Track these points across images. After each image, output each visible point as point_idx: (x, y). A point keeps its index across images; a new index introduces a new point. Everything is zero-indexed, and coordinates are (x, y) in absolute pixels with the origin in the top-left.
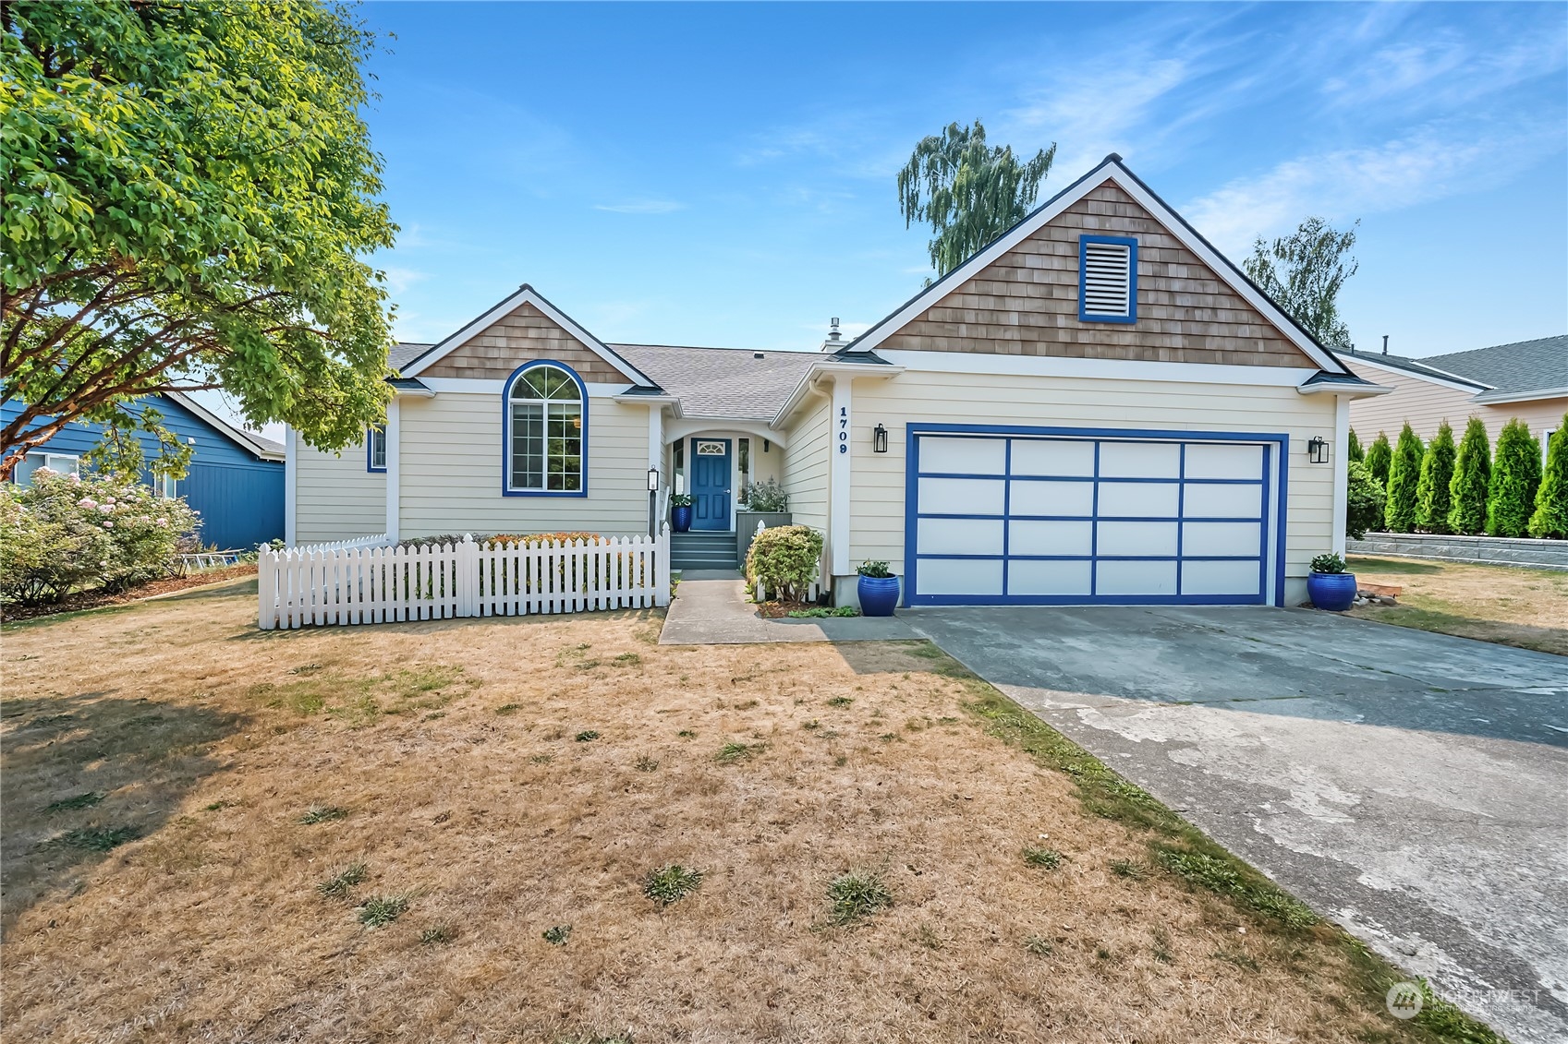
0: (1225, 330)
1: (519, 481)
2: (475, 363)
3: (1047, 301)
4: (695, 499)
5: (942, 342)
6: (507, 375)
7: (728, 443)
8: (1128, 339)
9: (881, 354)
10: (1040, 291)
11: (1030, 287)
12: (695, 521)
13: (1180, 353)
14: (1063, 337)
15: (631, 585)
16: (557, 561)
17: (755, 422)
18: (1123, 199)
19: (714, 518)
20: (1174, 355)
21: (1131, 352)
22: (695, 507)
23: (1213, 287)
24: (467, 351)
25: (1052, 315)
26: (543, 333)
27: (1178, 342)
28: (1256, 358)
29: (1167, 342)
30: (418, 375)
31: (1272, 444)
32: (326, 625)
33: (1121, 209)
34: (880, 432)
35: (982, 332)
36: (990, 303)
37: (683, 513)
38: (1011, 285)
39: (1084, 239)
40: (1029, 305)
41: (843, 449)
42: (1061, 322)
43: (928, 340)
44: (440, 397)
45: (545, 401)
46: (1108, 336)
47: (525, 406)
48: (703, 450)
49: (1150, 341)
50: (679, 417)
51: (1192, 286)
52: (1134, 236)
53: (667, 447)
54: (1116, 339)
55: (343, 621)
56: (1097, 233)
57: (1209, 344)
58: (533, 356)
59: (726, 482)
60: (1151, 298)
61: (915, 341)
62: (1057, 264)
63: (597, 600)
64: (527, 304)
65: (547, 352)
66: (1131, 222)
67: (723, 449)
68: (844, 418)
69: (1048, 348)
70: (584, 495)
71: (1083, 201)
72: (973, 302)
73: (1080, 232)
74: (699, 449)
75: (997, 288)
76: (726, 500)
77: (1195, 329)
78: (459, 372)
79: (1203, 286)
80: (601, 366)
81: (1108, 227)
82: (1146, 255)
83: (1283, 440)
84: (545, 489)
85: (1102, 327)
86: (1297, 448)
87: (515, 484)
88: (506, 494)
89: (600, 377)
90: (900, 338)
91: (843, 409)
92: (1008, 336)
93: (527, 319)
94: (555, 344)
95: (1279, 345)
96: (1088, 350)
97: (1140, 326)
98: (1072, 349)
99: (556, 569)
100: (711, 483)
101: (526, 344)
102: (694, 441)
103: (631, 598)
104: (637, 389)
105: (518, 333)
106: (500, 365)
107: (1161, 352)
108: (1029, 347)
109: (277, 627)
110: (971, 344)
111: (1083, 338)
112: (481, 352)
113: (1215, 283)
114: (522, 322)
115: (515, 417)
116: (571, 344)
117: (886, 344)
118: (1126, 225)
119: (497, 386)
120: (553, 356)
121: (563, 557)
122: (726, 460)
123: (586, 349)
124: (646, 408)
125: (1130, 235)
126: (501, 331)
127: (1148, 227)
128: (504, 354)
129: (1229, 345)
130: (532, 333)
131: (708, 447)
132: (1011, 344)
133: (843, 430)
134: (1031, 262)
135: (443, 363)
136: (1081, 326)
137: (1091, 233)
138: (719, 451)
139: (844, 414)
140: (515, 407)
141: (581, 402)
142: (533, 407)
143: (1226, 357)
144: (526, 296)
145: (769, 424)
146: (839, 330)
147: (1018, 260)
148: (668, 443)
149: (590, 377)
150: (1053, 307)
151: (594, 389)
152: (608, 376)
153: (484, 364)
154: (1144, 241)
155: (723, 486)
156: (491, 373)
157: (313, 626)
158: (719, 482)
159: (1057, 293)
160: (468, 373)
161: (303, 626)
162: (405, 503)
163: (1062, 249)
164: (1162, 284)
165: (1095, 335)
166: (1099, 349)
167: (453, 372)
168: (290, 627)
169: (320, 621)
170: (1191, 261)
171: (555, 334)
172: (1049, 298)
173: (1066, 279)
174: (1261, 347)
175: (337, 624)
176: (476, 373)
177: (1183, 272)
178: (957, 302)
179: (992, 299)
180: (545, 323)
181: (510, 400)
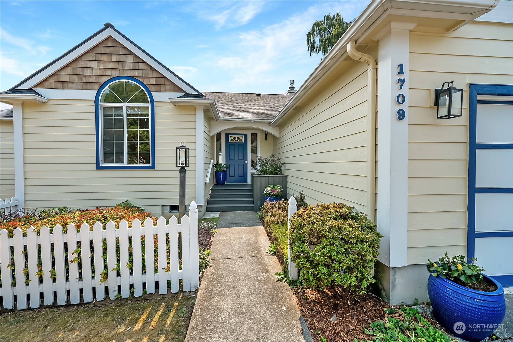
1: (107, 158)
2: (75, 78)
4: (228, 167)
6: (97, 87)
7: (246, 136)
12: (228, 178)
15: (156, 269)
17: (262, 122)
19: (239, 176)
22: (228, 170)
24: (69, 70)
26: (122, 58)
30: (35, 86)
37: (221, 175)
41: (401, 115)
44: (50, 102)
45: (125, 105)
47: (111, 108)
48: (232, 140)
50: (217, 119)
53: (212, 138)
58: (116, 73)
59: (245, 157)
63: (119, 287)
64: (110, 38)
65: (125, 71)
67: (243, 139)
68: (402, 77)
70: (153, 167)
74: (230, 139)
76: (245, 167)
78: (64, 85)
80: (163, 81)
84: (126, 164)
87: (105, 161)
88: (99, 168)
89: (162, 88)
91: (401, 66)
93: (111, 48)
94: (131, 66)
99: (72, 256)
100: (236, 158)
101: (111, 65)
102: (227, 135)
103: (157, 283)
104: (187, 95)
105: (105, 58)
106: (92, 80)
112: (79, 71)
114: (108, 51)
115: (104, 115)
116: (142, 66)
119: (91, 94)
120: (130, 74)
121: (79, 242)
122: (244, 146)
123: (152, 69)
124: (192, 108)
126: (92, 57)
128: (95, 72)
130: (115, 58)
131: (235, 138)
133: (401, 92)
135: (52, 79)
138: (241, 140)
139: (401, 72)
140: (104, 108)
141: (149, 105)
142: (117, 109)
144: (109, 32)
145: (270, 123)
146: (294, 86)
148: (212, 135)
149: (155, 88)
151: (158, 96)
152: (168, 87)
153: (81, 79)
155: (243, 159)
156: (87, 85)
158: (241, 157)
160: (71, 85)
167: (60, 85)
171: (131, 59)
176: (76, 85)
180: (123, 51)
181: (100, 104)
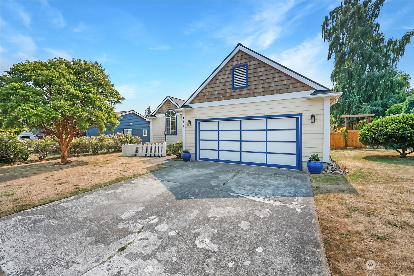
0: (277, 84)
1: (167, 132)
2: (161, 111)
3: (224, 86)
6: (165, 113)
8: (245, 92)
9: (189, 105)
10: (223, 84)
11: (220, 84)
13: (262, 93)
14: (228, 94)
15: (160, 152)
18: (244, 54)
20: (260, 94)
21: (247, 95)
23: (272, 71)
24: (160, 109)
25: (225, 90)
28: (289, 90)
29: (257, 91)
30: (154, 114)
33: (243, 57)
34: (190, 122)
35: (209, 97)
36: (211, 90)
38: (216, 84)
39: (233, 68)
40: (220, 88)
41: (184, 126)
42: (228, 91)
43: (199, 100)
44: (157, 118)
45: (171, 117)
46: (240, 92)
47: (168, 118)
49: (252, 91)
51: (265, 73)
52: (247, 63)
54: (242, 93)
56: (237, 65)
58: (169, 109)
60: (252, 79)
61: (196, 101)
62: (226, 76)
66: (246, 60)
69: (225, 98)
70: (176, 135)
71: (233, 58)
72: (208, 90)
73: (232, 66)
75: (213, 86)
77: (266, 85)
79: (269, 72)
81: (239, 63)
82: (251, 67)
83: (301, 115)
84: (171, 134)
85: (238, 90)
88: (166, 135)
90: (193, 101)
92: (215, 97)
93: (168, 102)
94: (172, 106)
95: (298, 85)
96: (235, 97)
97: (249, 88)
98: (231, 97)
99: (151, 149)
101: (168, 107)
103: (160, 155)
105: (167, 105)
106: (164, 111)
107: (256, 94)
108: (220, 99)
109: (124, 156)
111: (233, 94)
112: (162, 109)
113: (274, 70)
115: (167, 120)
116: (174, 106)
117: (191, 103)
118: (245, 61)
119: (164, 115)
120: (172, 109)
121: (152, 147)
123: (176, 106)
125: (246, 63)
126: (164, 105)
127: (251, 60)
128: (165, 109)
129: (278, 88)
130: (169, 105)
132: (216, 99)
134: (220, 77)
136: (233, 91)
137: (235, 66)
141: (175, 117)
143: (277, 92)
144: (168, 98)
147: (217, 78)
150: (225, 87)
151: (177, 114)
154: (250, 64)
156: (163, 113)
159: (227, 84)
160: (160, 113)
161: (126, 156)
162: (154, 136)
163: (228, 72)
164: (256, 75)
165: (236, 93)
166: (238, 96)
167: (158, 113)
170: (265, 65)
171: (172, 104)
172: (225, 85)
173: (229, 80)
174: (291, 86)
175: (129, 156)
177: (262, 69)
178: (204, 91)
179: (212, 88)
180: (170, 103)
181: (166, 117)
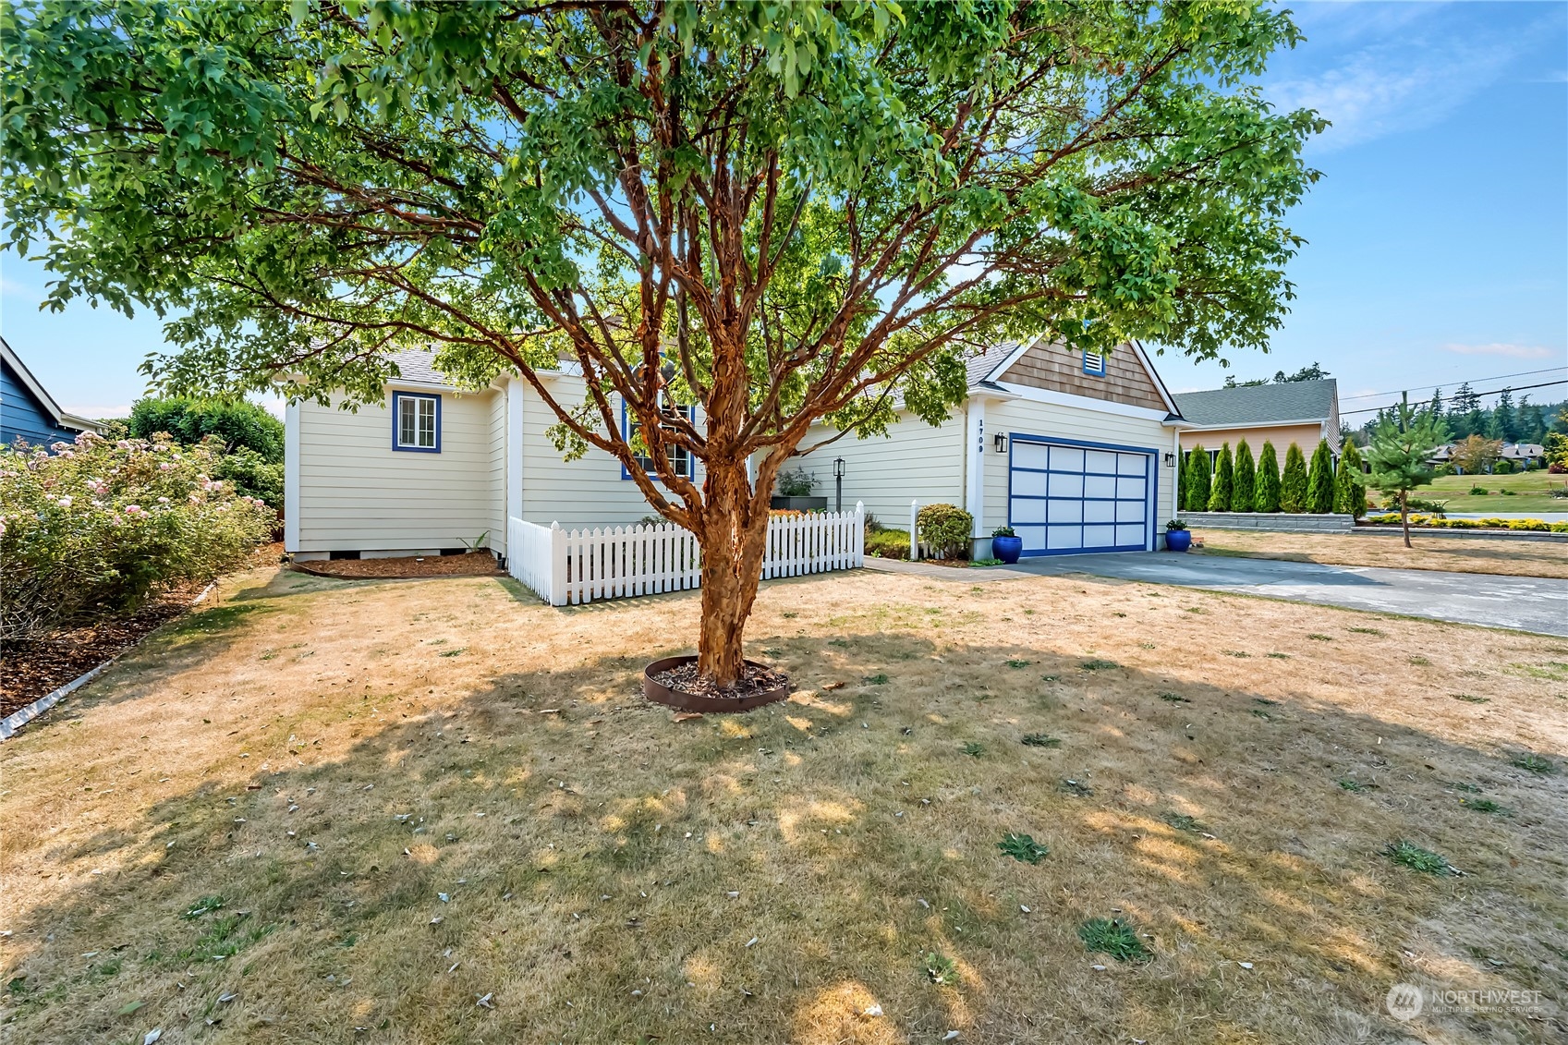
3: (1071, 359)
5: (1026, 379)
8: (1101, 386)
9: (999, 384)
10: (1068, 352)
11: (1063, 348)
14: (1076, 382)
15: (840, 551)
16: (800, 531)
20: (1119, 398)
21: (1102, 395)
25: (1072, 367)
27: (1120, 390)
29: (1114, 389)
31: (1150, 453)
32: (614, 598)
34: (999, 438)
35: (1043, 375)
36: (1047, 356)
38: (1056, 346)
40: (1063, 359)
41: (981, 449)
42: (1076, 372)
43: (1022, 378)
46: (1094, 384)
49: (1109, 389)
51: (1126, 357)
54: (1097, 386)
55: (629, 593)
57: (1133, 393)
60: (1110, 362)
61: (1014, 377)
63: (818, 564)
68: (981, 427)
69: (1070, 389)
72: (1040, 354)
77: (1126, 384)
79: (1129, 357)
83: (1156, 452)
85: (1091, 378)
86: (1161, 457)
90: (1007, 375)
91: (981, 421)
92: (1055, 379)
96: (1086, 392)
97: (1106, 379)
98: (1080, 390)
99: (800, 537)
103: (839, 561)
107: (1114, 396)
108: (1063, 387)
109: (569, 603)
110: (1037, 381)
111: (1085, 384)
117: (1001, 378)
129: (1140, 395)
132: (1055, 384)
133: (981, 436)
136: (1084, 376)
150: (1073, 363)
157: (603, 600)
159: (1074, 354)
161: (594, 600)
164: (1115, 354)
165: (1088, 383)
166: (1091, 391)
168: (582, 602)
169: (608, 594)
172: (1071, 356)
175: (623, 597)
179: (1047, 353)
